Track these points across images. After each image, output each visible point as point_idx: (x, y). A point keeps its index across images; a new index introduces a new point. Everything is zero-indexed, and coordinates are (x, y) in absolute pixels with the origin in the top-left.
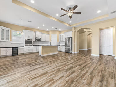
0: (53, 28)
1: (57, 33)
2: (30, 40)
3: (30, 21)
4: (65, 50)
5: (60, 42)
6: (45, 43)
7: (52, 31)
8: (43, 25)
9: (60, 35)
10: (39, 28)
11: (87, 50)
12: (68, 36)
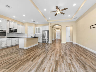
0: (32, 20)
1: (34, 25)
2: (2, 30)
3: (9, 7)
4: (43, 41)
5: (36, 34)
6: (21, 35)
7: (28, 23)
8: (24, 15)
9: (37, 28)
10: (14, 17)
11: (54, 40)
12: (45, 29)
